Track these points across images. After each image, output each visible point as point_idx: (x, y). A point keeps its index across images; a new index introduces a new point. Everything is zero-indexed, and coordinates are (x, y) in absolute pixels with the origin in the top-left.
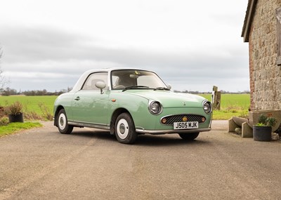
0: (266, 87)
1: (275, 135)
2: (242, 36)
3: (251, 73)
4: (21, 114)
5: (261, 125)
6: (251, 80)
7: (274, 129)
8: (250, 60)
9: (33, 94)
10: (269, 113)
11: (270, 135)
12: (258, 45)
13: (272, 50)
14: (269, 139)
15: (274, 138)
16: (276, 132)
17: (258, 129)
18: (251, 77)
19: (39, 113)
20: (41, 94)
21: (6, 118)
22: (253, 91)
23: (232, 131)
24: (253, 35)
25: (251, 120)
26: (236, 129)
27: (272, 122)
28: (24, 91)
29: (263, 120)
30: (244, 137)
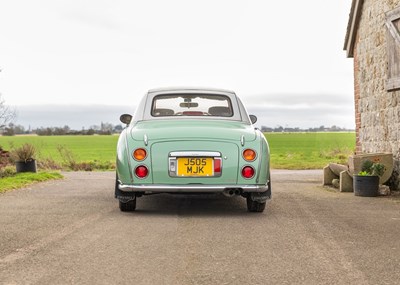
0: (375, 122)
1: (384, 189)
2: (345, 49)
3: (356, 102)
4: (33, 161)
5: (364, 174)
6: (357, 112)
7: (384, 178)
8: (356, 83)
9: (49, 132)
10: (377, 157)
11: (377, 188)
12: (365, 62)
13: (383, 70)
14: (375, 194)
15: (383, 192)
16: (387, 184)
17: (360, 179)
18: (356, 108)
19: (59, 161)
20: (60, 132)
21: (13, 168)
22: (359, 127)
23: (328, 184)
24: (358, 48)
25: (352, 167)
26: (334, 181)
27: (380, 170)
28: (35, 128)
29: (367, 167)
30: (343, 191)
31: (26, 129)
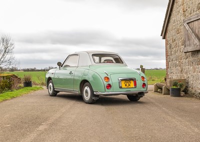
0: (176, 66)
1: (182, 94)
2: (161, 35)
3: (166, 57)
4: (31, 82)
5: (174, 87)
6: (167, 61)
7: (182, 89)
8: (166, 49)
10: (180, 80)
11: (180, 94)
12: (171, 41)
13: (180, 44)
14: (179, 96)
15: (182, 95)
16: (183, 91)
17: (173, 89)
21: (22, 85)
22: (168, 68)
23: (156, 91)
24: (168, 35)
25: (168, 85)
26: (159, 90)
27: (181, 86)
29: (175, 84)
30: (164, 94)
31: (19, 69)
